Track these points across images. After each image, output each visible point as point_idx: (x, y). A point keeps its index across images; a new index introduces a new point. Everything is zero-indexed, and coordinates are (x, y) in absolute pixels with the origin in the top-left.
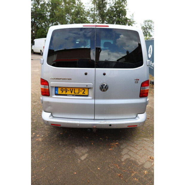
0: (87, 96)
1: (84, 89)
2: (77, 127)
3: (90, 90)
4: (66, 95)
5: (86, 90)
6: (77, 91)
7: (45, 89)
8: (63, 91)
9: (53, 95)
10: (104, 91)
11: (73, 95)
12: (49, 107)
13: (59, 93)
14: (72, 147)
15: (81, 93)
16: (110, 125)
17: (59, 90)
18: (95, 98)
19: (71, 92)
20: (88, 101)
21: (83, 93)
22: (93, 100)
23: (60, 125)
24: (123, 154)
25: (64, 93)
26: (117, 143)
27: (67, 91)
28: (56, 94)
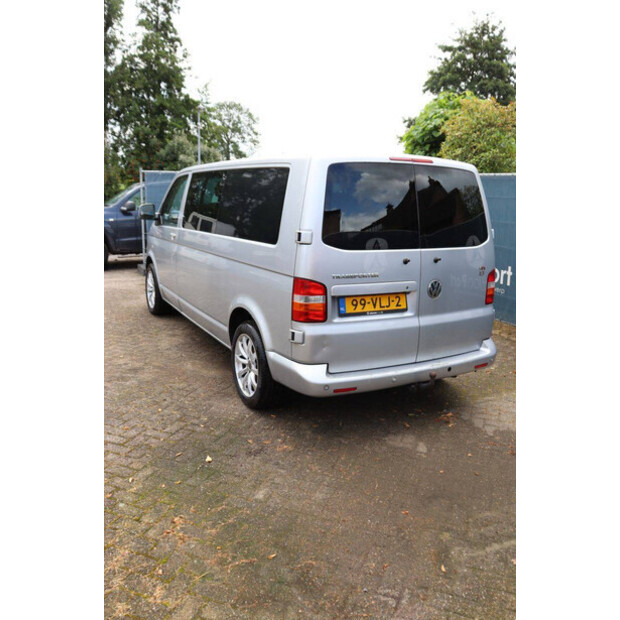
0: (405, 310)
1: (397, 295)
2: (391, 385)
3: (408, 296)
4: (364, 314)
5: (403, 297)
6: (385, 302)
7: (306, 305)
8: (356, 305)
9: (334, 318)
10: (435, 295)
11: (379, 313)
12: (324, 349)
13: (348, 312)
14: (378, 440)
15: (393, 306)
16: (450, 369)
17: (348, 302)
18: (419, 313)
19: (375, 306)
20: (408, 321)
21: (397, 305)
22: (416, 319)
23: (355, 389)
24: (481, 426)
25: (359, 309)
26: (450, 414)
27: (364, 305)
28: (342, 315)
